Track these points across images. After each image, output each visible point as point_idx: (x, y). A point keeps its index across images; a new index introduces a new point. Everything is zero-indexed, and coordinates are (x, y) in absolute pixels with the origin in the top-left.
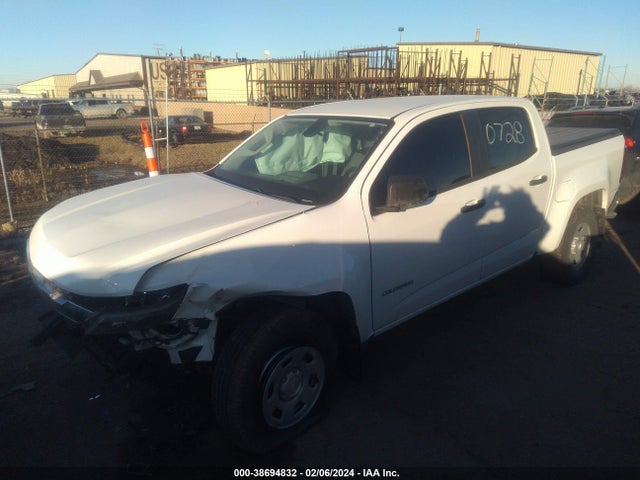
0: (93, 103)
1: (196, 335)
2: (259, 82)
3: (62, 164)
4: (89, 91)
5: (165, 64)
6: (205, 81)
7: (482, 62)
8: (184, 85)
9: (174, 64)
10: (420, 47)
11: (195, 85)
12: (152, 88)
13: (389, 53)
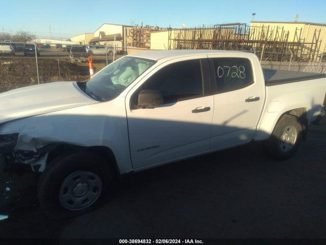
0: (98, 48)
1: (38, 159)
2: (175, 40)
3: (77, 75)
4: (98, 42)
5: (133, 29)
6: (150, 39)
7: (296, 33)
8: (140, 40)
9: (137, 30)
10: (260, 23)
11: (145, 41)
12: (126, 42)
13: (241, 26)
